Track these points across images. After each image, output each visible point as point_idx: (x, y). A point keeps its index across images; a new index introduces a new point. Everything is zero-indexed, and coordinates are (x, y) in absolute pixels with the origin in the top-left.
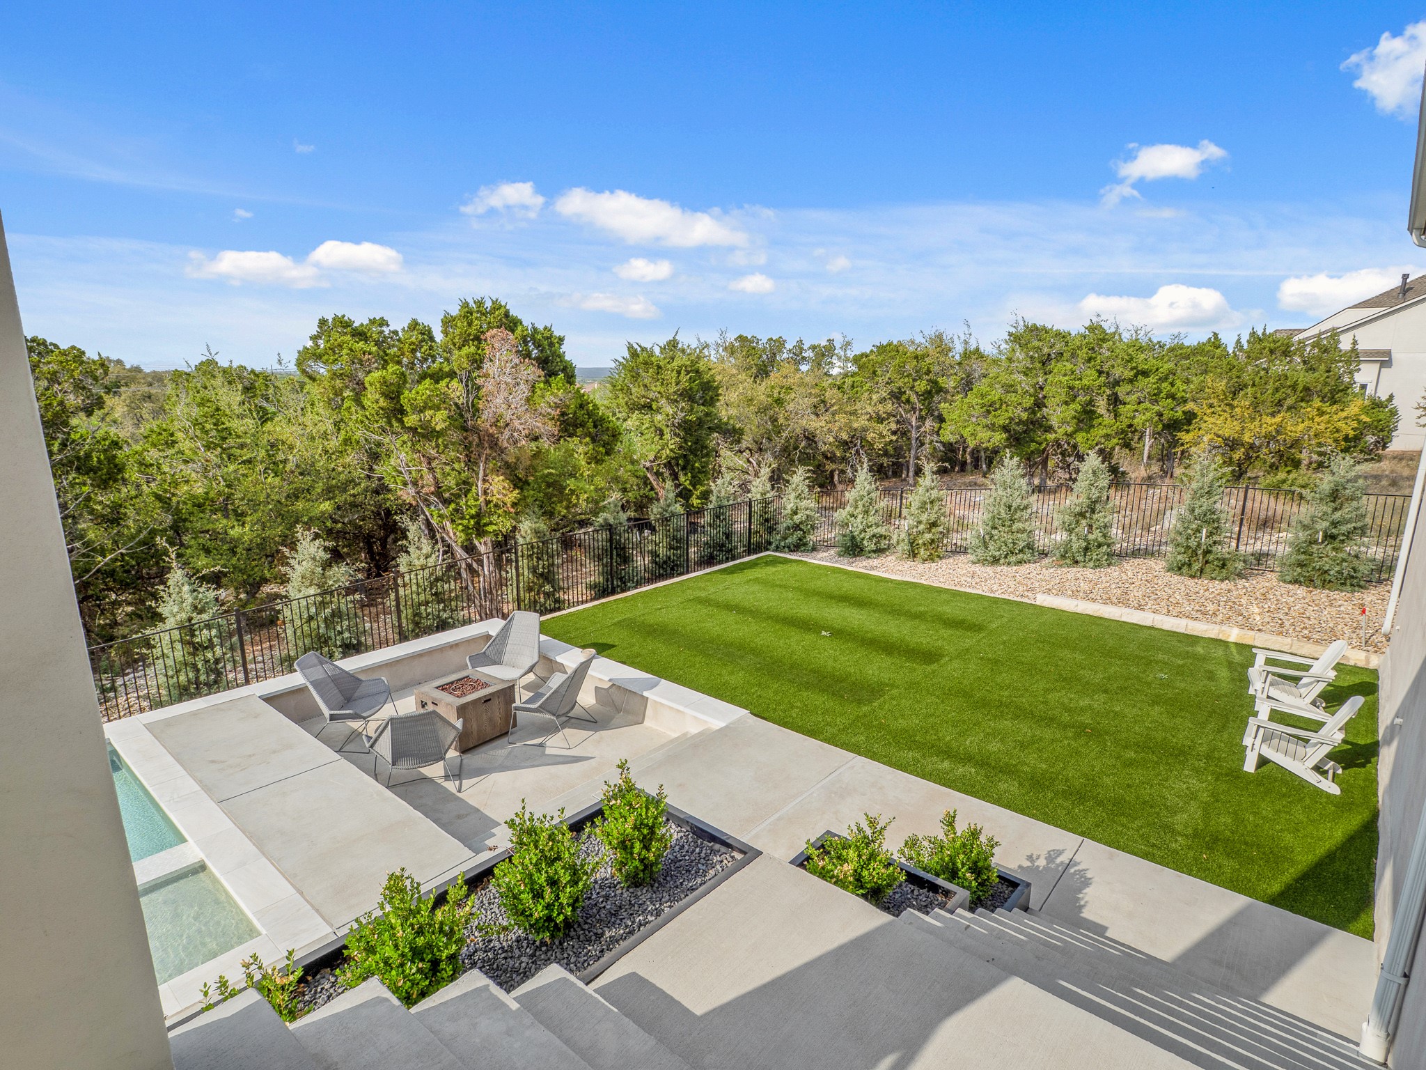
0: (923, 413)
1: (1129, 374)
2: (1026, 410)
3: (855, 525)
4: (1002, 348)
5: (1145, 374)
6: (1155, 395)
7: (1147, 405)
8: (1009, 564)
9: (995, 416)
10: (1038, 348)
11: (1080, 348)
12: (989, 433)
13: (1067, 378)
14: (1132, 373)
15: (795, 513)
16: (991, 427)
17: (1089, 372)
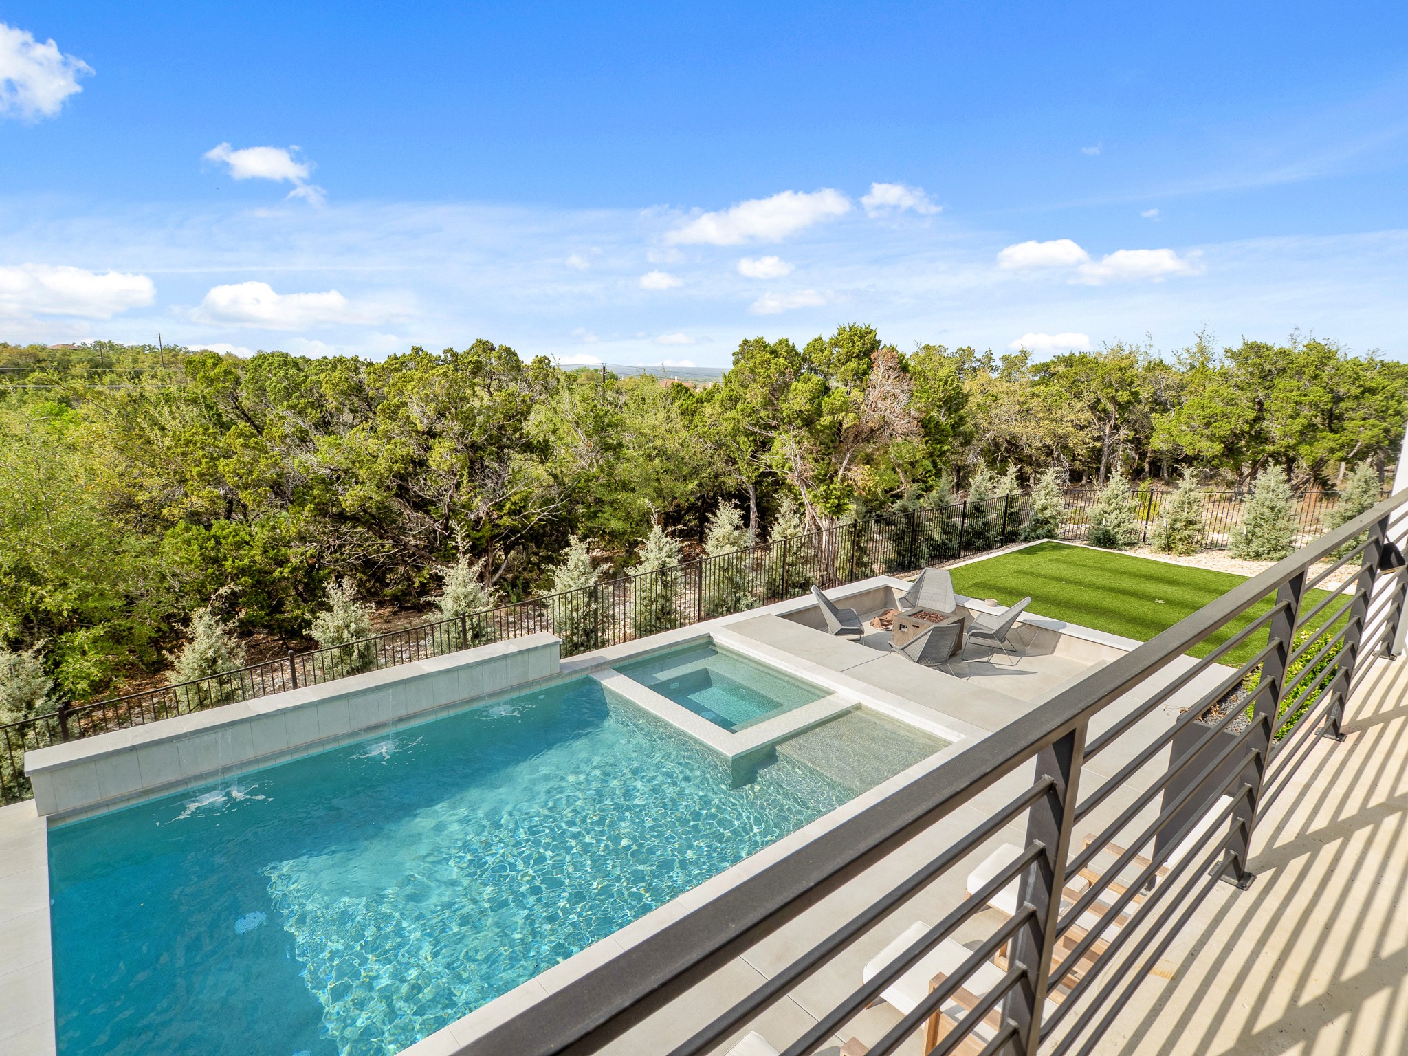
0: (1119, 422)
1: (1355, 391)
2: (1246, 422)
3: (1109, 520)
4: (1182, 357)
5: (1373, 391)
6: (1382, 412)
7: (1373, 421)
8: (1271, 559)
9: (1216, 427)
10: (1260, 364)
11: (1306, 365)
12: (1209, 443)
13: (1294, 394)
14: (1359, 391)
15: (1045, 508)
16: (1211, 438)
17: (1315, 388)
